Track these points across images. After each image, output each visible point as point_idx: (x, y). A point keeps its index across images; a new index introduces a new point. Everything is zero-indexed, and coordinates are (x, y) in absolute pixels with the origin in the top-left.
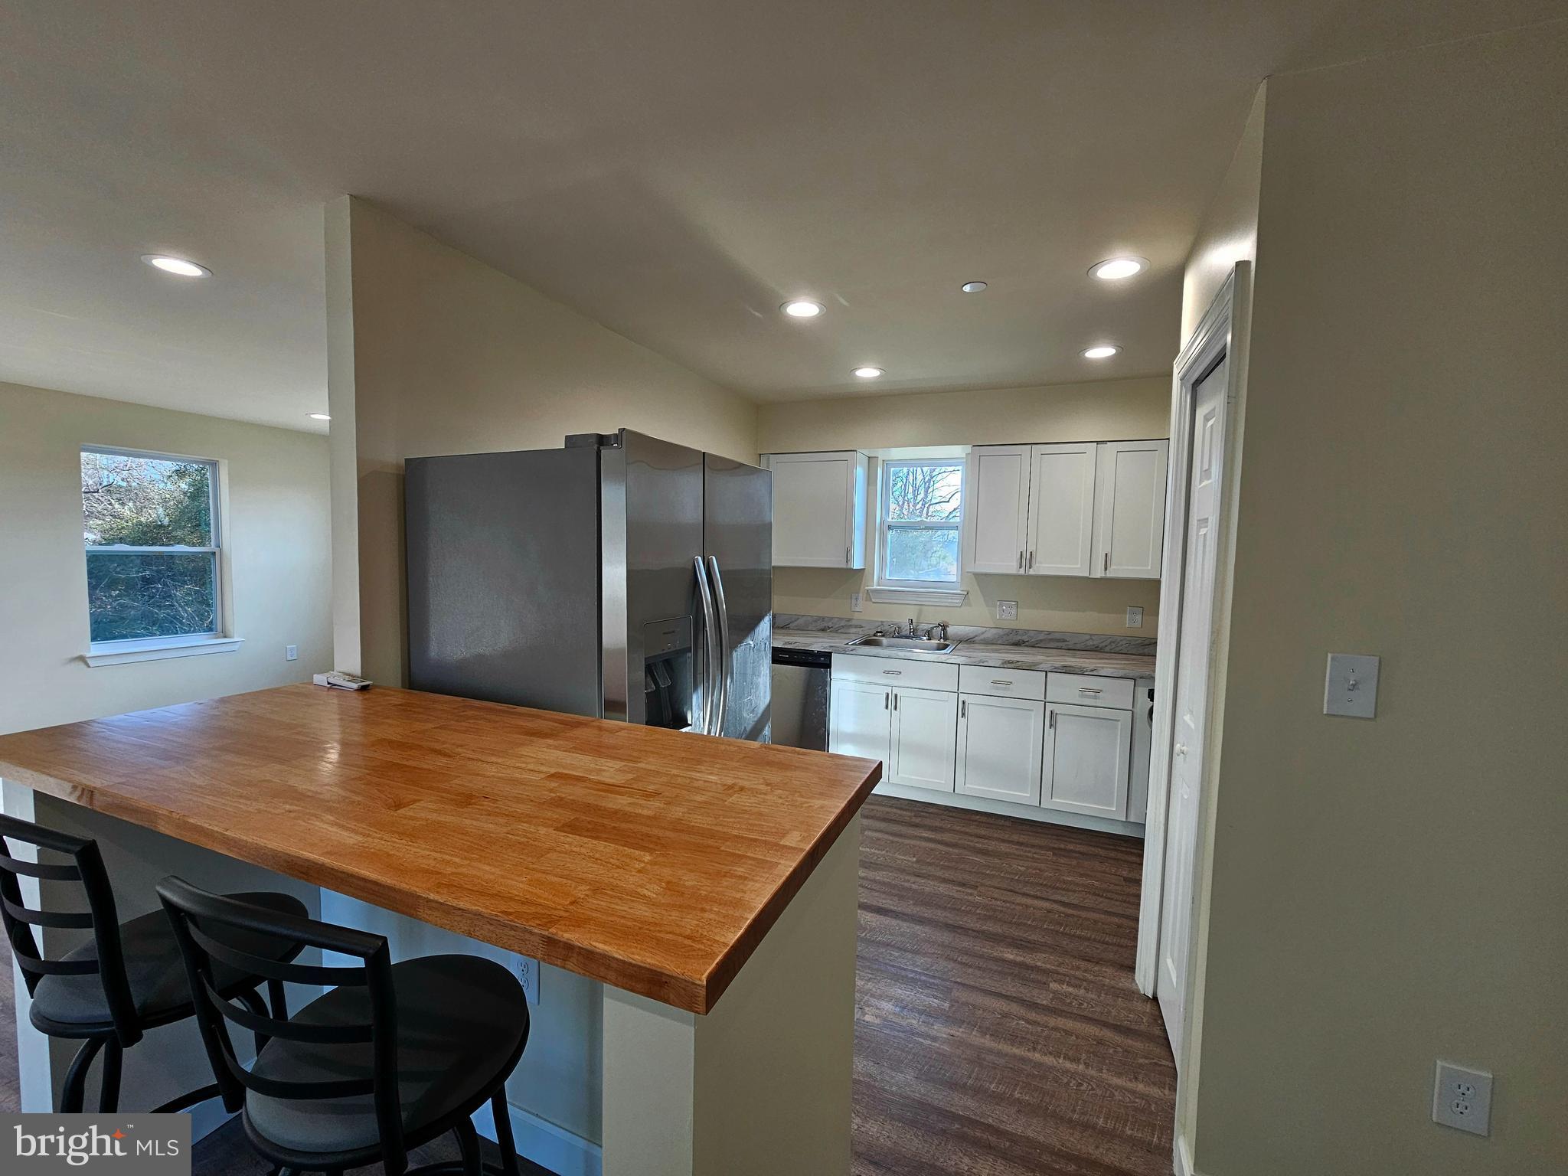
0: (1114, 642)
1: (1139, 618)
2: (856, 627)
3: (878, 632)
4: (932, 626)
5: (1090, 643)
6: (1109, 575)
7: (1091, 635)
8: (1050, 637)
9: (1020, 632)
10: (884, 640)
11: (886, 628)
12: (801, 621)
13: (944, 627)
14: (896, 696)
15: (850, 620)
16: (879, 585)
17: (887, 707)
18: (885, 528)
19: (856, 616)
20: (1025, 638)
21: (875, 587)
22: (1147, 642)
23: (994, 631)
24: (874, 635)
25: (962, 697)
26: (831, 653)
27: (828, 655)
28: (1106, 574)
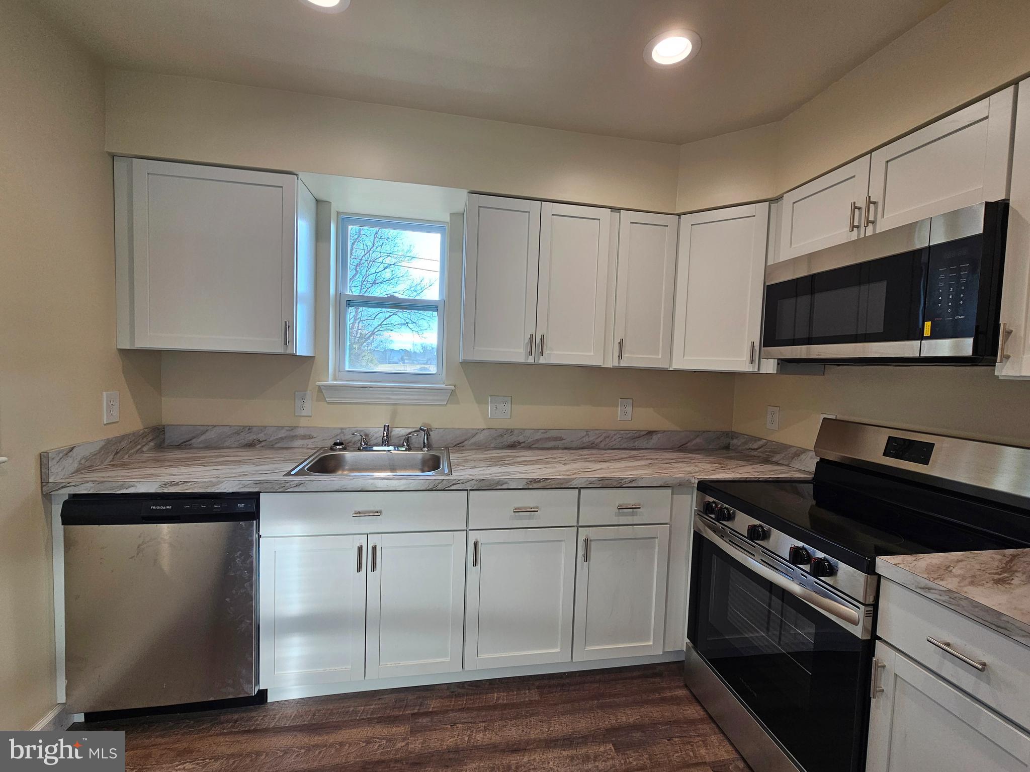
0: (608, 437)
1: (629, 409)
2: (304, 437)
3: (336, 444)
4: (410, 430)
5: (586, 439)
6: (624, 363)
7: (587, 431)
8: (546, 436)
9: (516, 432)
10: (349, 455)
11: (347, 437)
12: (211, 435)
13: (428, 433)
14: (374, 549)
15: (293, 428)
16: (335, 379)
17: (359, 569)
18: (344, 303)
19: (303, 422)
20: (521, 439)
21: (331, 382)
22: (637, 435)
23: (486, 433)
24: (332, 449)
25: (473, 536)
26: (258, 494)
27: (253, 498)
28: (619, 363)
